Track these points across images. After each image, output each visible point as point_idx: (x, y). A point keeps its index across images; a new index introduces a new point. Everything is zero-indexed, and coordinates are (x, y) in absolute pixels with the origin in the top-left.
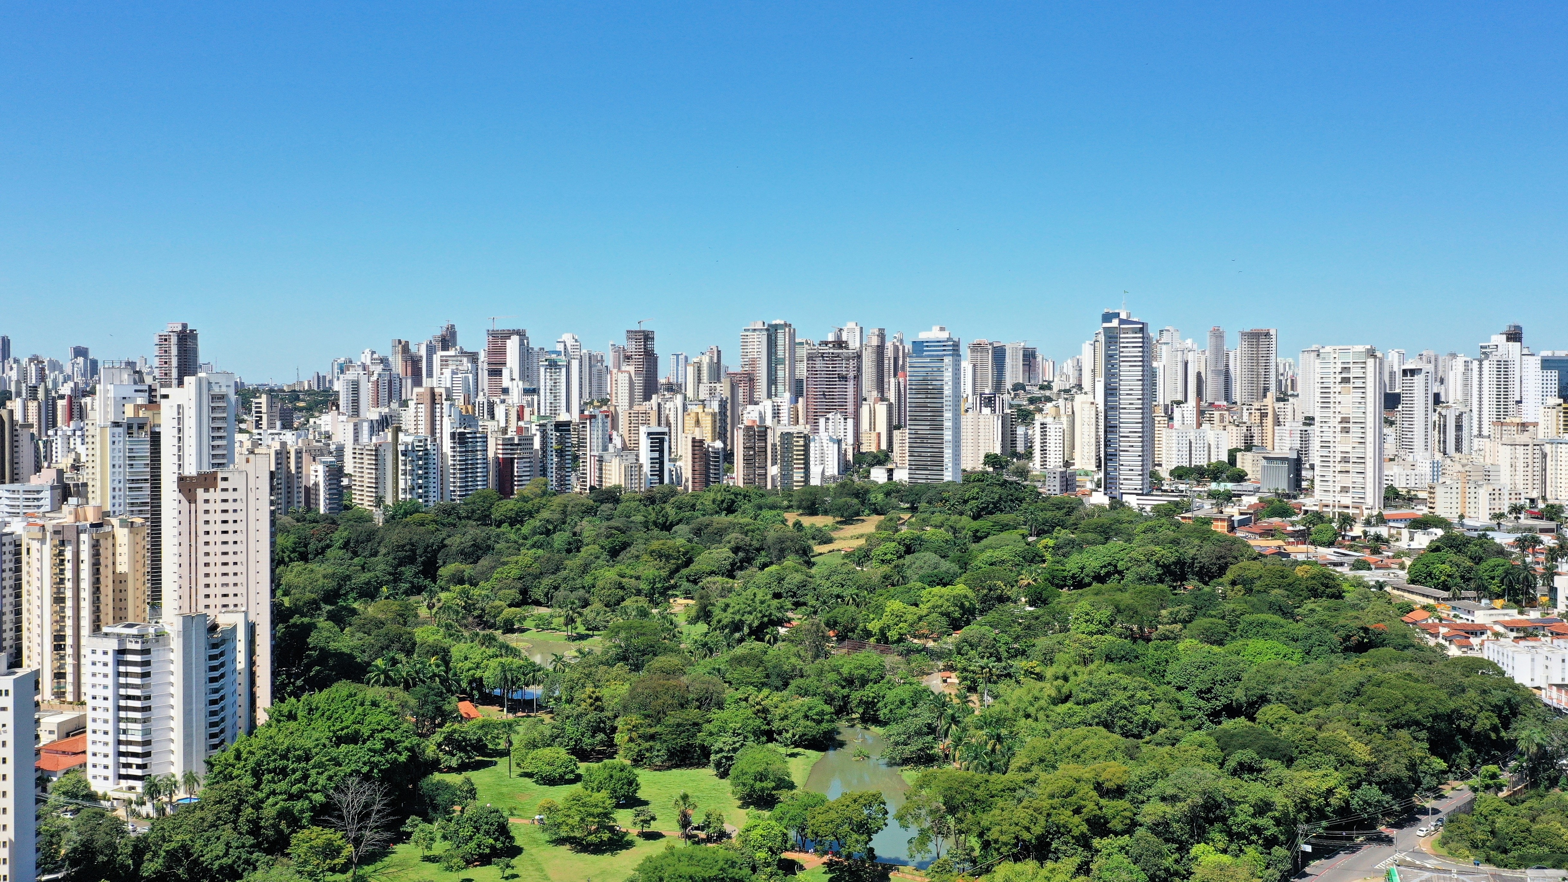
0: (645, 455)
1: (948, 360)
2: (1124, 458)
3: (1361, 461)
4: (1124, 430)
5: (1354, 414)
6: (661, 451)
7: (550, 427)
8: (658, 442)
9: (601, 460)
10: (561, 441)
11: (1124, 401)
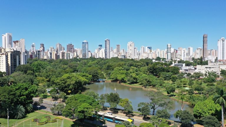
0: (49, 55)
1: (87, 44)
2: (107, 55)
3: (132, 54)
4: (107, 52)
5: (131, 49)
6: (51, 55)
7: (37, 51)
8: (51, 54)
9: (43, 56)
10: (39, 53)
11: (107, 48)
